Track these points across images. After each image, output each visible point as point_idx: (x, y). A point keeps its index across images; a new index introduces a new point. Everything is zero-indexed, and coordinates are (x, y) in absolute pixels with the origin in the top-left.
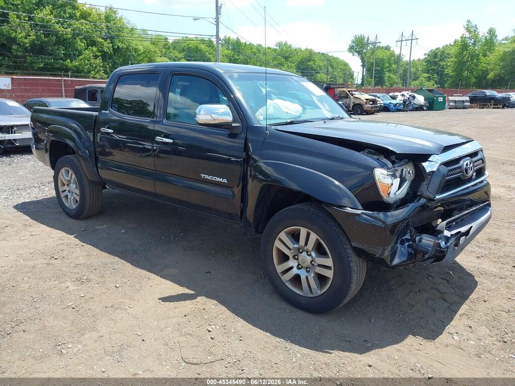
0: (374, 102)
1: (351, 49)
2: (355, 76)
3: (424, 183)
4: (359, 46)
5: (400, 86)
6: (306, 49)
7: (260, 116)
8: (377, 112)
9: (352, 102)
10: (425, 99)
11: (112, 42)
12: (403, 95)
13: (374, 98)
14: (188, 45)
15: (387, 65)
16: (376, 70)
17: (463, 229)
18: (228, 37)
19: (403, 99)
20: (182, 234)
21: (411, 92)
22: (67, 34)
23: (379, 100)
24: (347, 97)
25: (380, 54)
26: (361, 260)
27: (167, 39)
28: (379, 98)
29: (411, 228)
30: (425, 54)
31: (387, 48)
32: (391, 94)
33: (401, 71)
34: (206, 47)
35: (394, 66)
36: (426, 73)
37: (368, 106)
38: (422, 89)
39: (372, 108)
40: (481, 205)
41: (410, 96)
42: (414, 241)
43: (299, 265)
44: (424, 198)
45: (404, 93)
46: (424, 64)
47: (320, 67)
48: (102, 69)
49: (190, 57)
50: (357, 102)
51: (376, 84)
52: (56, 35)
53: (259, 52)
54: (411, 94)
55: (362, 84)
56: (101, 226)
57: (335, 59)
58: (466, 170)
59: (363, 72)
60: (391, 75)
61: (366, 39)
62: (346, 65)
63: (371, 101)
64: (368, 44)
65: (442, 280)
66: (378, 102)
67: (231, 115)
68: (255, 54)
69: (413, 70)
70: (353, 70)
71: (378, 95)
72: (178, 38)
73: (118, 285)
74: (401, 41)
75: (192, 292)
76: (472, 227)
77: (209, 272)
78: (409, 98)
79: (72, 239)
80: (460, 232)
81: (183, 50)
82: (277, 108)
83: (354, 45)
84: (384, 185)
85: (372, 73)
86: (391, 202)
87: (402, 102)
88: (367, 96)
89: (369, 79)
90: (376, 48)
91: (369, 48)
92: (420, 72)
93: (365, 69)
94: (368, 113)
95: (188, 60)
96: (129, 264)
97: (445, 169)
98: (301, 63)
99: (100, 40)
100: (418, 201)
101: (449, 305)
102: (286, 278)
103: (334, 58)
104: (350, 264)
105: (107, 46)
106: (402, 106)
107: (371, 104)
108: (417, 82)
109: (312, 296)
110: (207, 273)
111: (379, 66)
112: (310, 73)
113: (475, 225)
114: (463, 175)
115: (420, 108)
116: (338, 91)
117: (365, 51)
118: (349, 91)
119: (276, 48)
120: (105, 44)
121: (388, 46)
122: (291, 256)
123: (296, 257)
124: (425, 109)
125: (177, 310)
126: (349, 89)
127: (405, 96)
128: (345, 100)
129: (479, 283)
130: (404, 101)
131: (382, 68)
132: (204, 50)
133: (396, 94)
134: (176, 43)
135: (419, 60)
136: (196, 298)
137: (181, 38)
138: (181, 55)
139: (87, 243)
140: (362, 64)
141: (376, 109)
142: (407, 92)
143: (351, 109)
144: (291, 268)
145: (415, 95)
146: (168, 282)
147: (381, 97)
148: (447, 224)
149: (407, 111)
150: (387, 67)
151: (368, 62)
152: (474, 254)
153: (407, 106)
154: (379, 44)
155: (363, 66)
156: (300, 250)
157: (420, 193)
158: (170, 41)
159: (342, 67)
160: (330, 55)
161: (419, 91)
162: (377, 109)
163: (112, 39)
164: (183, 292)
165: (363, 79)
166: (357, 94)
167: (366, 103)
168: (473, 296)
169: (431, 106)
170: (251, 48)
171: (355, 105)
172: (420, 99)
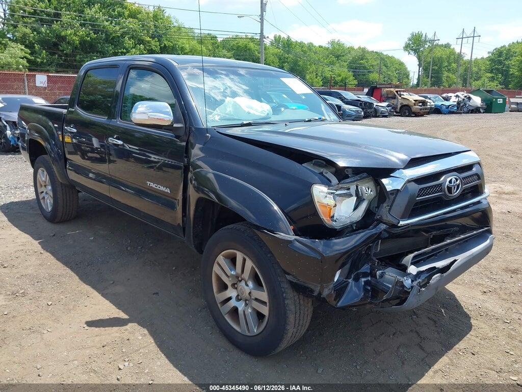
0: (424, 103)
1: (407, 47)
2: (410, 76)
3: (385, 205)
4: (416, 44)
5: (460, 86)
6: (360, 48)
7: (216, 116)
8: (427, 114)
9: (399, 103)
10: (483, 101)
11: (159, 41)
12: (457, 96)
13: (423, 99)
14: (237, 44)
15: (446, 64)
16: (433, 70)
17: (440, 264)
18: (278, 35)
19: (457, 100)
20: (151, 245)
21: (467, 93)
23: (429, 101)
24: (394, 97)
25: (438, 53)
26: (301, 297)
27: (216, 37)
28: (430, 99)
29: (374, 258)
30: (489, 53)
31: (447, 46)
32: (444, 95)
33: (461, 70)
34: (256, 46)
35: (454, 65)
36: (489, 73)
37: (417, 108)
38: (479, 89)
39: (421, 109)
40: (475, 232)
41: (465, 97)
42: (374, 276)
43: (238, 295)
44: (384, 223)
45: (458, 93)
46: (488, 63)
47: (373, 66)
49: (239, 56)
50: (405, 103)
51: (433, 85)
53: (310, 50)
54: (466, 95)
55: (418, 84)
56: (73, 232)
57: (391, 58)
58: (449, 189)
59: (419, 72)
60: (450, 75)
61: (424, 36)
62: (401, 64)
63: (421, 102)
64: (425, 41)
65: (428, 320)
66: (428, 104)
67: (172, 115)
68: (305, 52)
69: (475, 69)
70: (409, 69)
71: (429, 96)
72: (228, 37)
73: (50, 303)
74: (462, 38)
75: (126, 317)
76: (455, 261)
77: (157, 293)
78: (464, 100)
79: (35, 245)
80: (434, 268)
81: (233, 49)
82: (236, 107)
83: (411, 43)
84: (325, 206)
85: (429, 73)
86: (336, 228)
87: (456, 103)
88: (417, 97)
89: (425, 80)
90: (434, 46)
91: (426, 46)
92: (482, 72)
93: (421, 68)
94: (417, 115)
95: (237, 59)
96: (77, 278)
97: (415, 187)
98: (354, 61)
99: (148, 39)
100: (375, 226)
101: (426, 355)
102: (225, 309)
103: (389, 57)
104: (284, 301)
106: (456, 108)
107: (419, 106)
108: (479, 83)
109: (249, 334)
110: (154, 294)
111: (437, 65)
112: (363, 72)
113: (461, 258)
114: (445, 194)
115: (476, 110)
116: (385, 91)
117: (422, 49)
118: (397, 92)
119: (327, 46)
120: (153, 42)
121: (448, 44)
122: (229, 284)
123: (236, 286)
124: (482, 111)
125: (97, 339)
126: (397, 90)
127: (459, 97)
128: (392, 101)
129: (473, 328)
130: (459, 103)
131: (440, 68)
132: (253, 49)
133: (450, 95)
134: (226, 41)
135: (482, 58)
136: (126, 325)
137: (231, 37)
138: (229, 54)
139: (47, 251)
140: (418, 63)
141: (425, 111)
142: (462, 93)
143: (398, 110)
144: (230, 298)
145: (471, 96)
146: (107, 302)
147: (432, 98)
148: (415, 257)
149: (460, 113)
150: (446, 66)
151: (425, 61)
152: (480, 288)
153: (461, 108)
154: (437, 42)
155: (420, 65)
156: (238, 279)
157: (378, 217)
158: (219, 40)
159: (397, 66)
160: (385, 53)
161: (476, 92)
162: (427, 111)
163: (159, 38)
164: (116, 316)
165: (418, 79)
166: (406, 95)
167: (415, 104)
168: (461, 345)
169: (489, 107)
170: (302, 47)
171: (403, 106)
172: (477, 101)
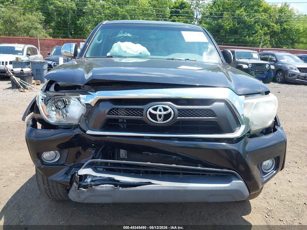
11: (281, 25)
22: (251, 22)
48: (269, 42)
52: (245, 23)
105: (277, 28)
113: (164, 184)
114: (146, 119)
